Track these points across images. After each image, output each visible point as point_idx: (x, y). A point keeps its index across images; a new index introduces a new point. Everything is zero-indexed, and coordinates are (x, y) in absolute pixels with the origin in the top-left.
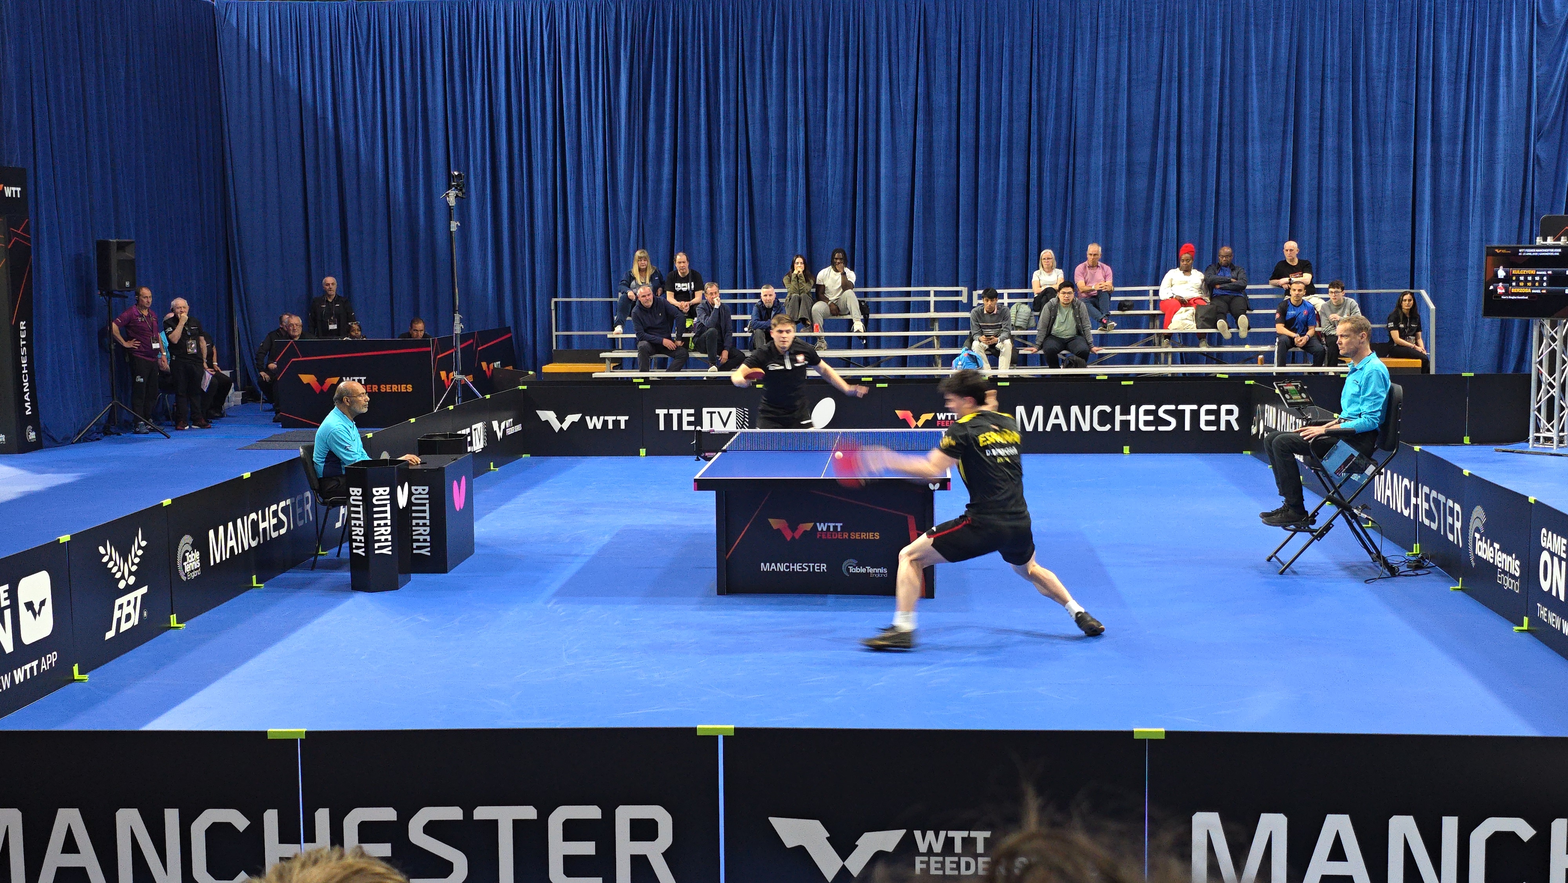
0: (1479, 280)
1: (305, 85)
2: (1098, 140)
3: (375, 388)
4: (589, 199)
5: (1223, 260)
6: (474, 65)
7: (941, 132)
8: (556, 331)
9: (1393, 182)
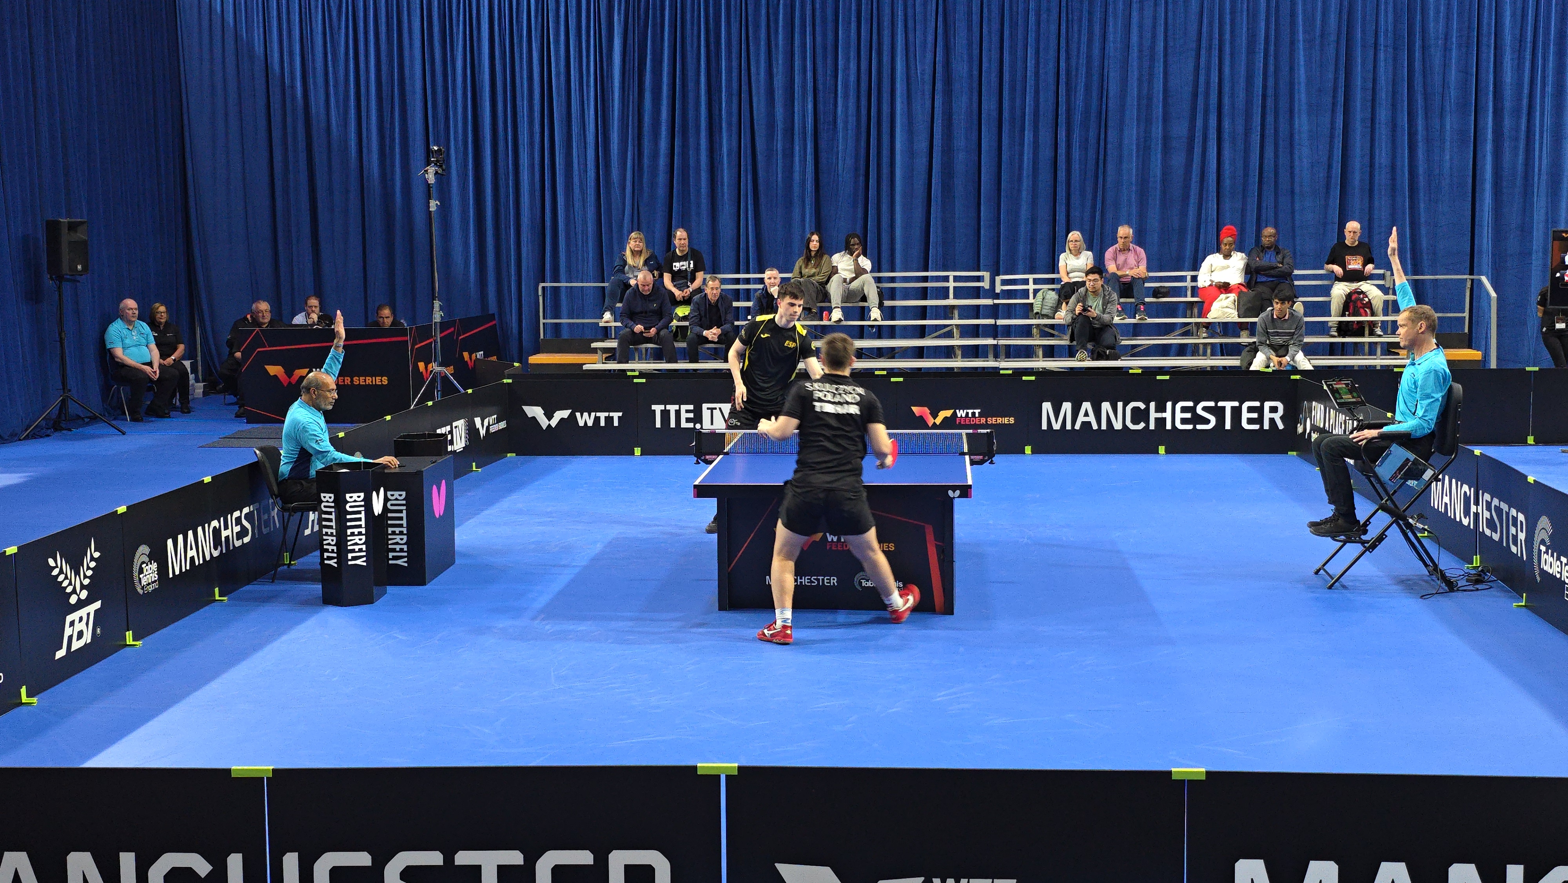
0: (1545, 265)
1: (271, 51)
2: (1132, 112)
3: (348, 380)
4: (580, 176)
5: (1265, 241)
6: (455, 31)
7: (962, 104)
8: (544, 319)
9: (1451, 159)
